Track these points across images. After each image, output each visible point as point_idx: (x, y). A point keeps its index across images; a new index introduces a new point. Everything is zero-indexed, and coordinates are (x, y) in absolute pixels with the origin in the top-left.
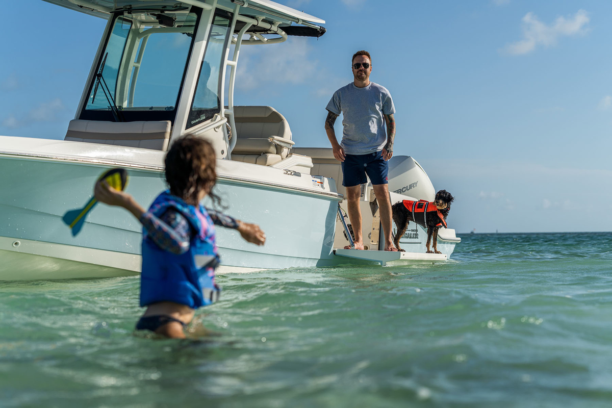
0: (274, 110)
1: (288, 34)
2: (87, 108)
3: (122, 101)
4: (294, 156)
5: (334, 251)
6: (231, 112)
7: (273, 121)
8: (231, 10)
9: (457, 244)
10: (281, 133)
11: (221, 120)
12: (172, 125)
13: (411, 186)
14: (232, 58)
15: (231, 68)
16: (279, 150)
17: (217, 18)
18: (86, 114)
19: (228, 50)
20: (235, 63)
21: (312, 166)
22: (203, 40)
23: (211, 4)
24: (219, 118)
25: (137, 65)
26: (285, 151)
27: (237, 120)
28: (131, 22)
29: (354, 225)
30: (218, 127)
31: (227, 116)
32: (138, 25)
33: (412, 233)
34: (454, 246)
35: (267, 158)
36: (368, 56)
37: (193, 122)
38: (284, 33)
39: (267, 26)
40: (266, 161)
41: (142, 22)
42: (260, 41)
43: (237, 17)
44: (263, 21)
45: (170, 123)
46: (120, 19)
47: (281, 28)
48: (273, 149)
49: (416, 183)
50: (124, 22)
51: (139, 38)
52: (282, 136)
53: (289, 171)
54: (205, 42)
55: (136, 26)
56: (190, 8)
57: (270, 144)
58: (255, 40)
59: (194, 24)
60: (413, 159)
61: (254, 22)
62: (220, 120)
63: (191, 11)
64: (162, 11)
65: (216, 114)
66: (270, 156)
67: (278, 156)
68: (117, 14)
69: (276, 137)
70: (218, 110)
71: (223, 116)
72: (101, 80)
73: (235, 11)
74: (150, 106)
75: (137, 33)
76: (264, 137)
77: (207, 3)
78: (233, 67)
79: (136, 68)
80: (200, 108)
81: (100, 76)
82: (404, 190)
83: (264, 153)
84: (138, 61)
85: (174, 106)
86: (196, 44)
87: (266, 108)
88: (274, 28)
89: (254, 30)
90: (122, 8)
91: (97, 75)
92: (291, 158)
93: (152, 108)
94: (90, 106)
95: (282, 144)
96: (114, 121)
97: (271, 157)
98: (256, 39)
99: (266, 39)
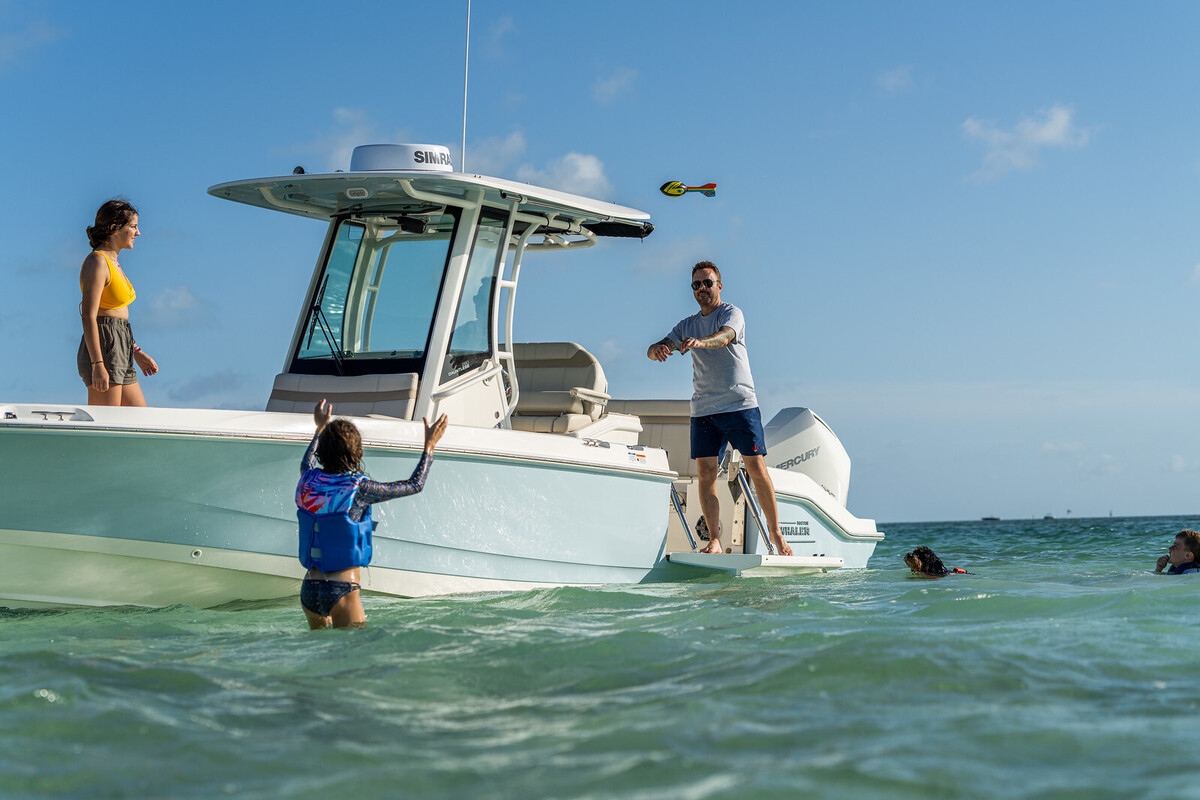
0: (581, 348)
1: (598, 234)
2: (300, 356)
3: (352, 342)
4: (611, 416)
5: (668, 557)
6: (509, 355)
7: (579, 365)
8: (506, 207)
9: (879, 543)
10: (590, 384)
11: (494, 368)
12: (420, 379)
13: (808, 455)
14: (508, 277)
15: (507, 291)
16: (587, 407)
17: (484, 219)
18: (299, 365)
19: (502, 265)
20: (513, 284)
21: (641, 429)
22: (463, 253)
23: (474, 200)
24: (490, 365)
25: (373, 288)
26: (597, 409)
27: (519, 364)
28: (364, 226)
29: (708, 517)
30: (489, 379)
31: (503, 362)
32: (374, 230)
33: (799, 526)
34: (874, 545)
35: (568, 421)
36: (714, 269)
37: (450, 374)
38: (591, 233)
39: (564, 225)
40: (567, 426)
41: (381, 226)
42: (557, 245)
43: (515, 216)
44: (556, 218)
45: (416, 376)
46: (347, 223)
47: (585, 226)
48: (577, 407)
49: (816, 450)
50: (352, 227)
51: (376, 249)
52: (592, 388)
53: (591, 440)
54: (466, 257)
55: (371, 232)
56: (444, 208)
57: (573, 399)
58: (551, 244)
59: (451, 227)
60: (812, 413)
61: (543, 221)
62: (492, 368)
63: (446, 212)
64: (404, 213)
65: (487, 360)
66: (572, 418)
67: (587, 417)
68: (341, 218)
69: (580, 389)
70: (489, 354)
71: (498, 362)
72: (320, 316)
73: (511, 207)
74: (392, 349)
75: (373, 244)
76: (564, 389)
77: (470, 200)
78: (510, 290)
79: (373, 294)
80: (462, 352)
81: (318, 308)
82: (797, 461)
83: (565, 413)
84: (376, 283)
85: (422, 349)
86: (453, 260)
87: (569, 346)
88: (575, 228)
89: (545, 230)
90: (347, 209)
91: (313, 308)
92: (605, 420)
93: (394, 353)
94: (304, 353)
95: (591, 399)
96: (338, 374)
97: (575, 420)
98: (553, 242)
99: (567, 243)
